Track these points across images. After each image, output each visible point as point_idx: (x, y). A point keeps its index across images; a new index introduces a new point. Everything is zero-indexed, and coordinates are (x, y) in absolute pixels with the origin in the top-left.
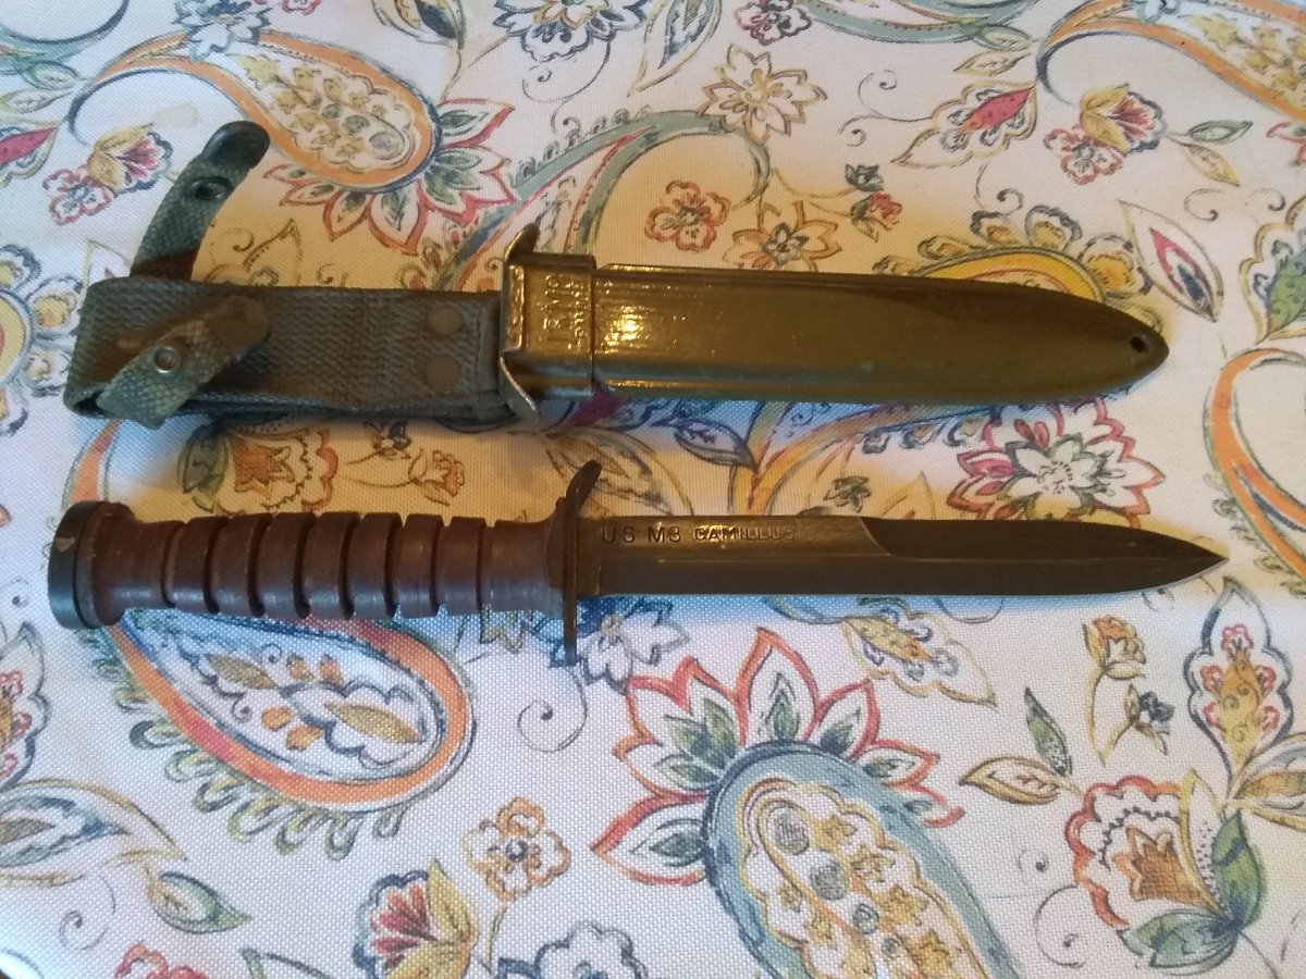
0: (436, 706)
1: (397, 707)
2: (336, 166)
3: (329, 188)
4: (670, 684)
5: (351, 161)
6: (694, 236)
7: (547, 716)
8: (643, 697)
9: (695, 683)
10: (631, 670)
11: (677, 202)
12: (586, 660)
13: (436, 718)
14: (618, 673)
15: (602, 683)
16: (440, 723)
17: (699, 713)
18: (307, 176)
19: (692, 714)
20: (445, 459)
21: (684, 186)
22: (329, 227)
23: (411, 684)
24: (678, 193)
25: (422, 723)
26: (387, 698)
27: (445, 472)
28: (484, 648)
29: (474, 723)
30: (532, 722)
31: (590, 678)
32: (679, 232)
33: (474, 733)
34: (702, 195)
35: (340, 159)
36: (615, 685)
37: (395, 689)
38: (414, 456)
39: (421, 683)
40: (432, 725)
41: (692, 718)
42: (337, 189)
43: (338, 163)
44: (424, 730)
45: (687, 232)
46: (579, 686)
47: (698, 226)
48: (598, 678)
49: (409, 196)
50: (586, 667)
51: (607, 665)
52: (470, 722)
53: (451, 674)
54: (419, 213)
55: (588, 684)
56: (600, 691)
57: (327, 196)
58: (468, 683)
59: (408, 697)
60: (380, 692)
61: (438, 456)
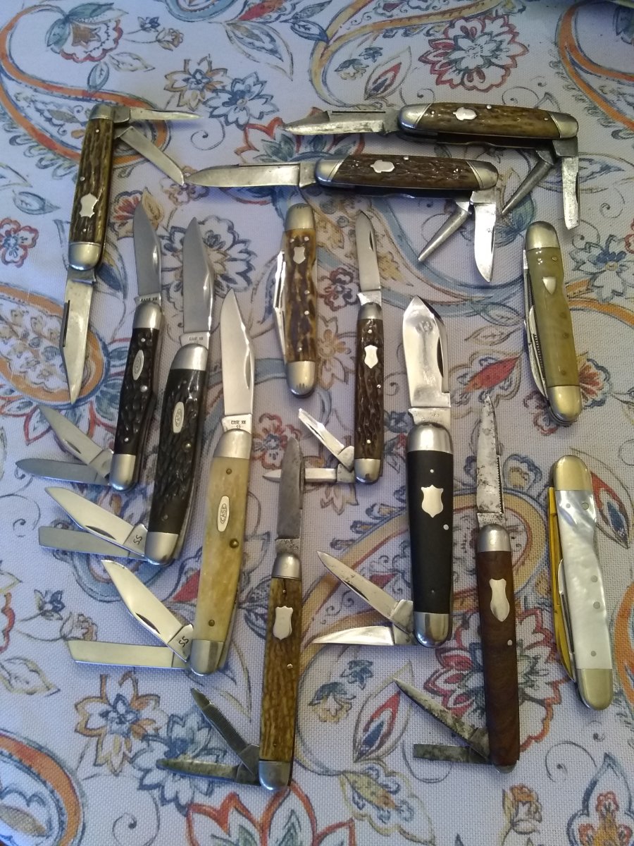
0: (59, 809)
1: (35, 809)
2: (35, 386)
3: (30, 404)
4: (218, 812)
5: (47, 383)
6: (274, 458)
7: (132, 826)
8: (198, 819)
9: (235, 812)
10: (193, 798)
11: (265, 430)
12: (163, 787)
13: (59, 818)
14: (184, 800)
15: (172, 806)
16: (61, 823)
17: (235, 835)
18: (16, 394)
19: (230, 836)
20: (85, 621)
21: (272, 418)
22: (27, 435)
23: (45, 792)
24: (267, 423)
25: (49, 822)
26: (29, 802)
27: (84, 631)
28: (97, 770)
29: (84, 825)
30: (122, 828)
31: (164, 801)
32: (264, 454)
33: (83, 832)
34: (283, 427)
35: (38, 381)
36: (180, 808)
37: (34, 795)
38: (65, 618)
39: (52, 792)
40: (56, 824)
41: (230, 839)
42: (35, 404)
43: (36, 384)
44: (51, 828)
45: (270, 455)
46: (156, 805)
47: (278, 451)
48: (170, 801)
49: (84, 414)
50: (163, 792)
51: (177, 792)
52: (82, 824)
53: (72, 788)
54: (89, 427)
55: (163, 805)
56: (170, 811)
57: (28, 410)
58: (83, 795)
59: (42, 802)
60: (25, 797)
61: (81, 618)
